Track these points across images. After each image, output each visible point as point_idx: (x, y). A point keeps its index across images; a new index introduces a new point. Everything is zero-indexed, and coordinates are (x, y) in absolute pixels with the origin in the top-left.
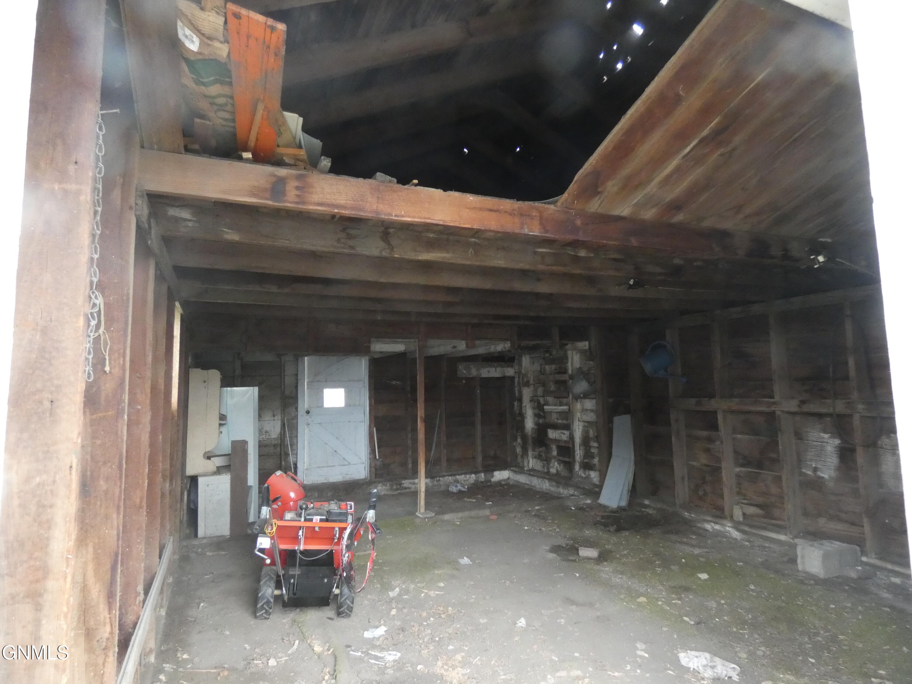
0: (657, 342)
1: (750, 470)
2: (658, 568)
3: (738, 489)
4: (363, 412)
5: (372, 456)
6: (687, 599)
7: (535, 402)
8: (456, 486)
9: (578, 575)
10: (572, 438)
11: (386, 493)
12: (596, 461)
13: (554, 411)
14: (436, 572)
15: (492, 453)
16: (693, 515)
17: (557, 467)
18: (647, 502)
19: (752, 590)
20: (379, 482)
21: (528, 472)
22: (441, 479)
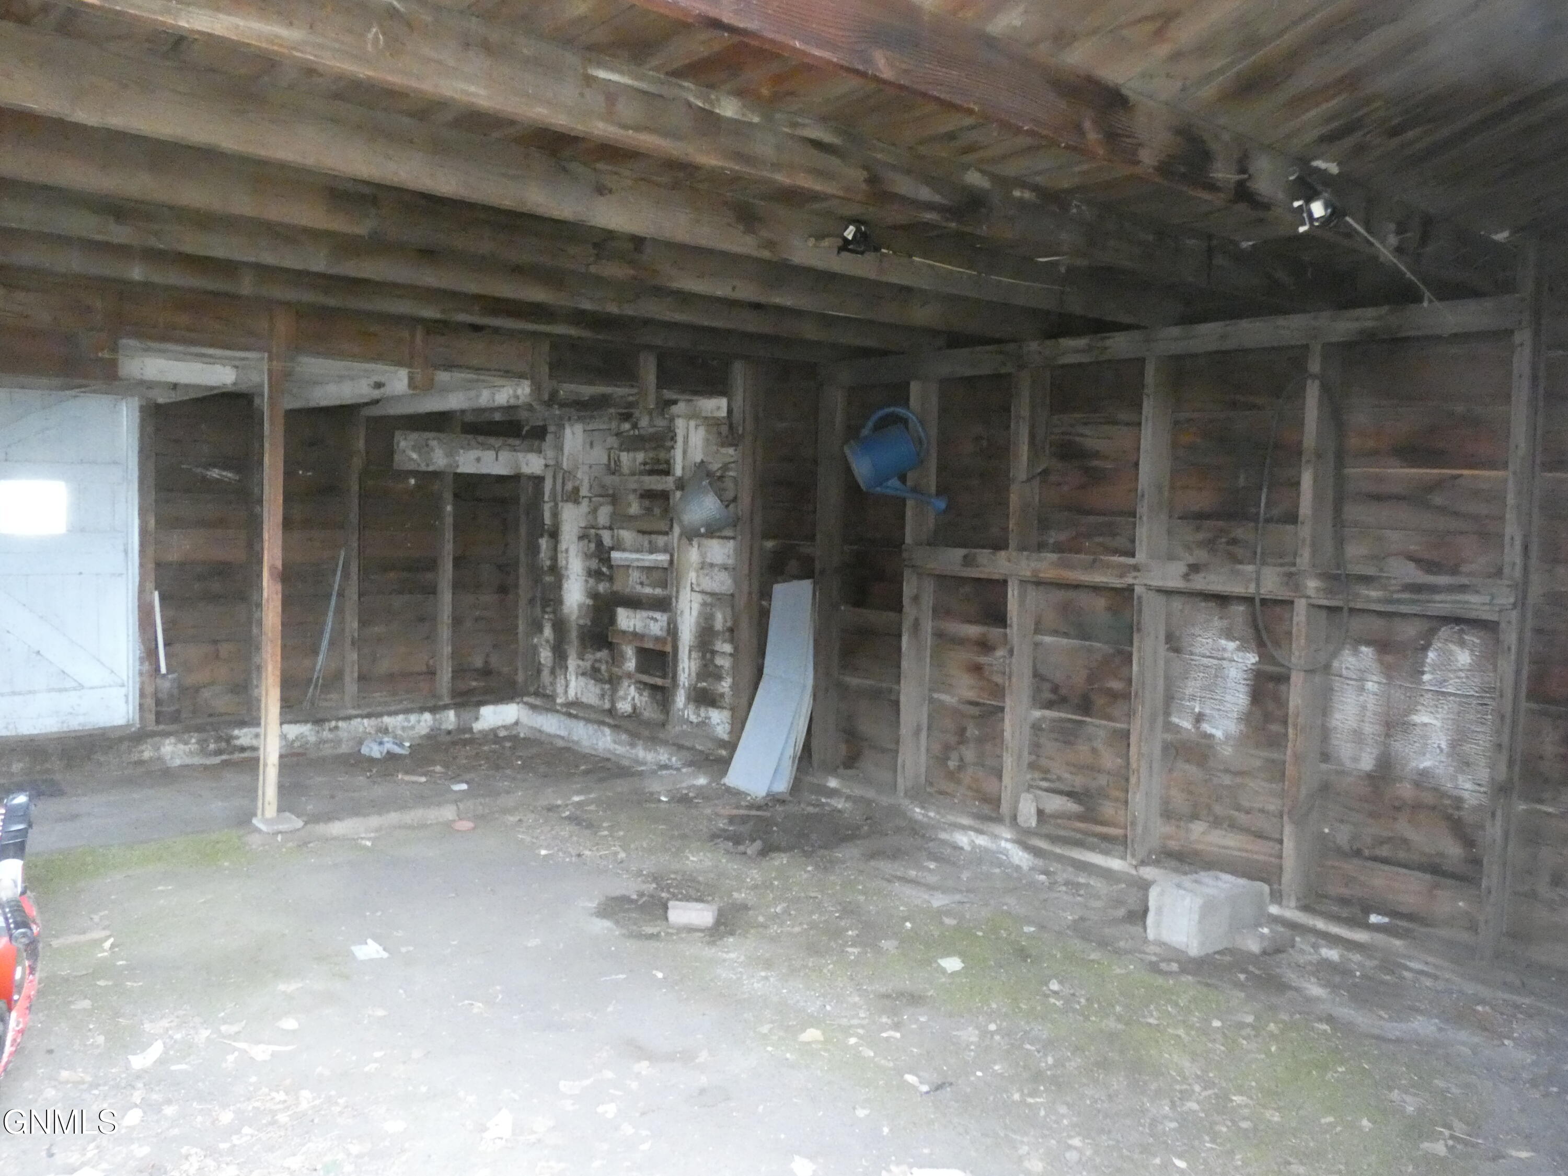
0: (891, 409)
1: (1063, 715)
2: (852, 946)
3: (1034, 757)
4: (121, 548)
5: (146, 667)
6: (914, 1026)
7: (589, 541)
8: (381, 743)
9: (660, 975)
10: (673, 631)
11: (188, 761)
12: (725, 686)
13: (635, 564)
14: (282, 987)
15: (478, 662)
16: (932, 814)
17: (633, 699)
18: (833, 783)
19: (1055, 993)
20: (167, 734)
21: (564, 710)
22: (340, 724)
